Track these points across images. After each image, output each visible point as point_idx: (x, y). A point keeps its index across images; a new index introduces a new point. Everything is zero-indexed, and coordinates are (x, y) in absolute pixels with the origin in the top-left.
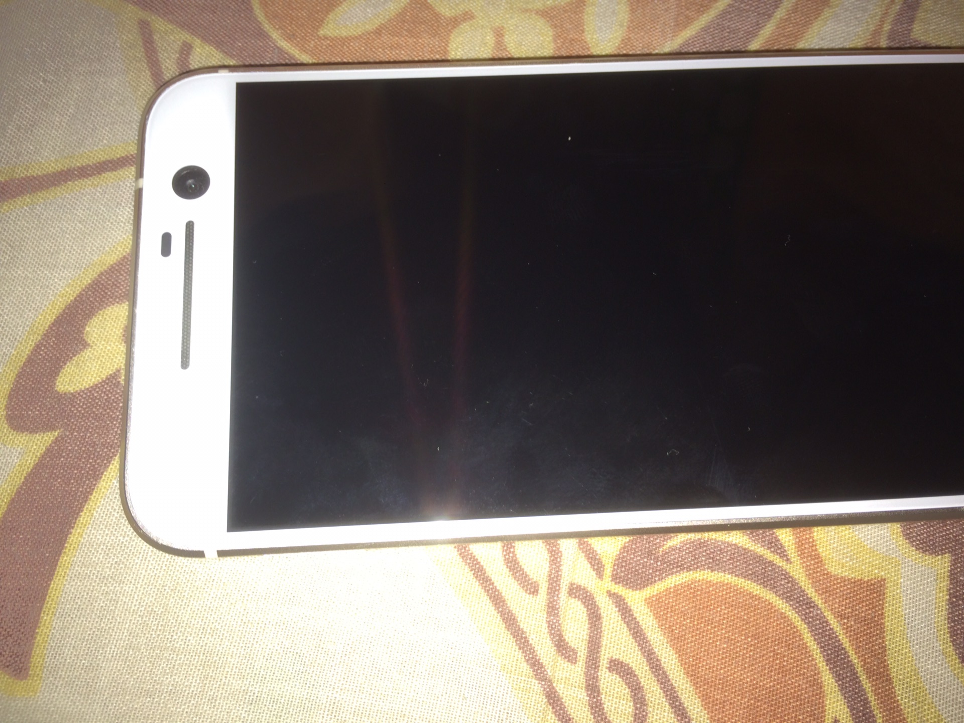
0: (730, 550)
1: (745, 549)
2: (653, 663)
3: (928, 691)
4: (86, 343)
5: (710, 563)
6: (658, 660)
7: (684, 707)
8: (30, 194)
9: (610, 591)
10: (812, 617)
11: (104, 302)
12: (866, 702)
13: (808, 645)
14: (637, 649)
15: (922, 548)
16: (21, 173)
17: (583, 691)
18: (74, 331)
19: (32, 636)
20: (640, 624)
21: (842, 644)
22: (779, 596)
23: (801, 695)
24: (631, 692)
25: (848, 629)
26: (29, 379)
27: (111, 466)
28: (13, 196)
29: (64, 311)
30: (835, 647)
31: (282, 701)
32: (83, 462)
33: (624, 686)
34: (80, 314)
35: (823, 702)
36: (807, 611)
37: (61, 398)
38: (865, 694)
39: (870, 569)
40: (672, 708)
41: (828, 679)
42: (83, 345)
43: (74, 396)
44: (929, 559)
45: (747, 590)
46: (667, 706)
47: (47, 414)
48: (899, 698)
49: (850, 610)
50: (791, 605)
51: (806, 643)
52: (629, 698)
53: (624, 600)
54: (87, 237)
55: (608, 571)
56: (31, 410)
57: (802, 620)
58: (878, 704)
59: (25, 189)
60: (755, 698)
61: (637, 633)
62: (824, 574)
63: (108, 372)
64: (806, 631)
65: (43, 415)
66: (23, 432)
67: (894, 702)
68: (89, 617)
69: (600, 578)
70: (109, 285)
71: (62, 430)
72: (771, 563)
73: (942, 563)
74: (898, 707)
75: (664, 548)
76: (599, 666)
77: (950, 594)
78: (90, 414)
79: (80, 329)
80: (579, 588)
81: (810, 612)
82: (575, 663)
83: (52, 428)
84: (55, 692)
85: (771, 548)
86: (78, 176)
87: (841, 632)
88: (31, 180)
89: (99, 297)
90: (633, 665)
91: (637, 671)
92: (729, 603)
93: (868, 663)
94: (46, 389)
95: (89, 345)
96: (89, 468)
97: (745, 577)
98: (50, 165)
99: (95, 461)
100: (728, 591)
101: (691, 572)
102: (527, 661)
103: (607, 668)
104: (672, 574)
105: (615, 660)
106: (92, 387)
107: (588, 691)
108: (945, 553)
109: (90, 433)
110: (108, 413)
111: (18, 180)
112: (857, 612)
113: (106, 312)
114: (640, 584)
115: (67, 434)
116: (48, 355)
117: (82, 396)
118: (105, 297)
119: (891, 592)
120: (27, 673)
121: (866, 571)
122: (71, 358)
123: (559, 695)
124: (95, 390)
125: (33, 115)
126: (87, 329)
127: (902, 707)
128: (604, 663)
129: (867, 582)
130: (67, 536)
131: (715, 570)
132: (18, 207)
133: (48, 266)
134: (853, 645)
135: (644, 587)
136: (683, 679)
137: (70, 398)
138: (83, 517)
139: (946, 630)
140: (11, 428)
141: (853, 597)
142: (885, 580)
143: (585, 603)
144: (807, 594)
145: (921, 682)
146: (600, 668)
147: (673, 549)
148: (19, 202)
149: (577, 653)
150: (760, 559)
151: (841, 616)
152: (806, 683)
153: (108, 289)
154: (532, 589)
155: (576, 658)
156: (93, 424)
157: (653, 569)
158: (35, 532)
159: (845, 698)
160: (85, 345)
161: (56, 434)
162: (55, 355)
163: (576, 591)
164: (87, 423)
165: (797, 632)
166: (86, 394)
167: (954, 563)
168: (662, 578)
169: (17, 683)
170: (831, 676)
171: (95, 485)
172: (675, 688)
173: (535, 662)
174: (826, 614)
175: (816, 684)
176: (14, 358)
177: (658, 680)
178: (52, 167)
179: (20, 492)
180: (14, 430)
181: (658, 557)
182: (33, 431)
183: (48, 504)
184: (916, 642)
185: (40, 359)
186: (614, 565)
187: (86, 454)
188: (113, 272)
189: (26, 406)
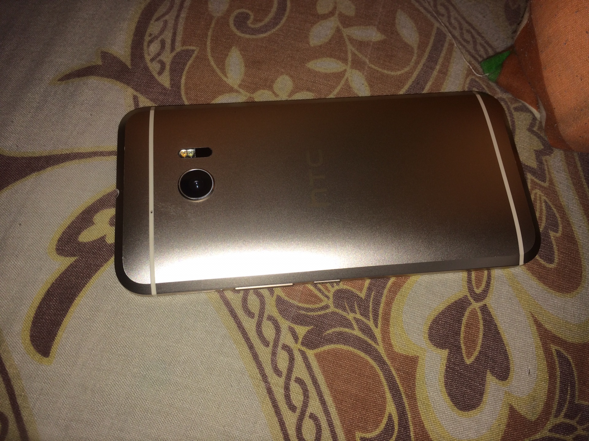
0: (353, 338)
1: (359, 338)
2: (314, 381)
3: (432, 407)
4: (94, 222)
5: (344, 342)
6: (316, 380)
7: (325, 400)
8: (79, 159)
9: (300, 349)
10: (385, 369)
11: (103, 207)
12: (404, 408)
13: (382, 380)
14: (308, 374)
15: (436, 346)
16: (76, 151)
17: (283, 389)
18: (89, 217)
19: (53, 340)
20: (311, 364)
21: (396, 382)
22: (372, 358)
23: (376, 401)
24: (303, 392)
25: (400, 376)
26: (67, 235)
27: (96, 274)
28: (71, 159)
29: (86, 209)
30: (393, 383)
31: (154, 379)
32: (85, 271)
33: (300, 389)
34: (93, 211)
35: (385, 406)
36: (383, 366)
37: (79, 244)
38: (404, 405)
39: (413, 352)
40: (320, 401)
41: (388, 395)
42: (92, 223)
43: (86, 244)
44: (439, 351)
45: (358, 355)
46: (318, 400)
47: (73, 250)
48: (419, 408)
49: (402, 368)
50: (376, 363)
51: (381, 380)
52: (302, 394)
53: (305, 353)
54: (100, 180)
55: (300, 340)
56: (67, 247)
57: (381, 370)
58: (409, 409)
59: (77, 157)
60: (356, 400)
61: (309, 367)
62: (392, 352)
63: (101, 236)
64: (382, 374)
65: (71, 250)
66: (62, 256)
67: (417, 410)
68: (78, 335)
69: (296, 343)
70: (106, 200)
71: (79, 257)
72: (370, 345)
73: (445, 353)
74: (418, 412)
75: (326, 333)
76: (290, 380)
77: (446, 367)
78: (91, 252)
79: (92, 217)
80: (287, 346)
81: (384, 367)
82: (281, 377)
83: (74, 256)
84: (59, 364)
85: (371, 338)
86: (100, 155)
87: (397, 377)
88: (80, 154)
89: (101, 205)
90: (305, 381)
91: (307, 383)
92: (350, 359)
93: (407, 391)
94: (74, 239)
95: (94, 224)
96: (87, 273)
97: (358, 349)
98: (89, 149)
99: (90, 271)
100: (350, 354)
101: (336, 345)
102: (261, 374)
103: (294, 381)
104: (327, 345)
105: (298, 378)
106: (93, 241)
107: (285, 389)
108: (446, 349)
109: (90, 259)
110: (99, 252)
111: (74, 153)
112: (405, 369)
113: (104, 211)
114: (313, 347)
115: (81, 259)
116: (77, 226)
117: (89, 244)
118: (104, 205)
119: (420, 361)
120: (49, 355)
121: (411, 353)
122: (86, 228)
123: (272, 390)
124: (94, 242)
125: (84, 128)
126: (95, 217)
127: (420, 412)
128: (293, 378)
129: (411, 357)
130: (74, 300)
131: (346, 345)
132: (73, 164)
133: (82, 190)
134: (401, 383)
135: (314, 349)
136: (326, 389)
137: (84, 244)
138: (81, 294)
139: (443, 382)
140: (57, 253)
141: (404, 362)
142: (418, 357)
143: (288, 353)
144: (384, 359)
145: (429, 403)
146: (291, 380)
147: (329, 334)
148: (74, 163)
149: (282, 373)
150: (366, 342)
151: (397, 370)
152: (379, 397)
153: (106, 202)
154: (266, 344)
155: (281, 375)
156: (92, 256)
157: (319, 342)
158: (61, 297)
159: (395, 405)
160: (93, 224)
161: (76, 258)
162: (80, 226)
163: (286, 347)
164: (89, 255)
165: (377, 374)
166: (90, 243)
167: (449, 354)
168: (323, 346)
169: (44, 358)
170: (390, 395)
171: (88, 281)
172: (322, 392)
173: (264, 375)
174: (391, 368)
175: (384, 398)
176: (62, 225)
177: (315, 388)
178: (89, 150)
179: (57, 280)
180: (58, 255)
181: (322, 337)
182: (66, 256)
183: (68, 287)
184: (429, 385)
185: (73, 227)
186: (303, 339)
187: (87, 268)
188: (109, 196)
189: (65, 245)
